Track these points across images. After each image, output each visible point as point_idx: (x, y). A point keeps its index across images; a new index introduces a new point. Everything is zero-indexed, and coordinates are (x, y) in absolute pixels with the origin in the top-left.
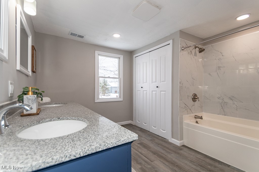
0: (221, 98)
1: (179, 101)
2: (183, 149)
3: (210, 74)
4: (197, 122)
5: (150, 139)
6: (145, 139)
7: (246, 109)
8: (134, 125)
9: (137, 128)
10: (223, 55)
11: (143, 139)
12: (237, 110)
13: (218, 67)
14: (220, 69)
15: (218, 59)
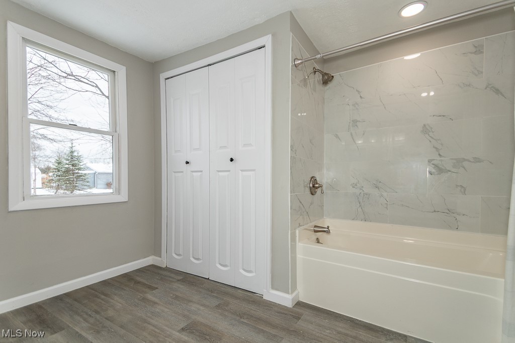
0: (358, 185)
1: (289, 194)
2: (302, 315)
3: (337, 136)
4: (318, 241)
5: (215, 302)
6: (202, 308)
7: (403, 205)
8: (164, 266)
9: (173, 275)
10: (361, 97)
11: (194, 307)
12: (387, 208)
13: (352, 121)
14: (356, 126)
15: (353, 105)
